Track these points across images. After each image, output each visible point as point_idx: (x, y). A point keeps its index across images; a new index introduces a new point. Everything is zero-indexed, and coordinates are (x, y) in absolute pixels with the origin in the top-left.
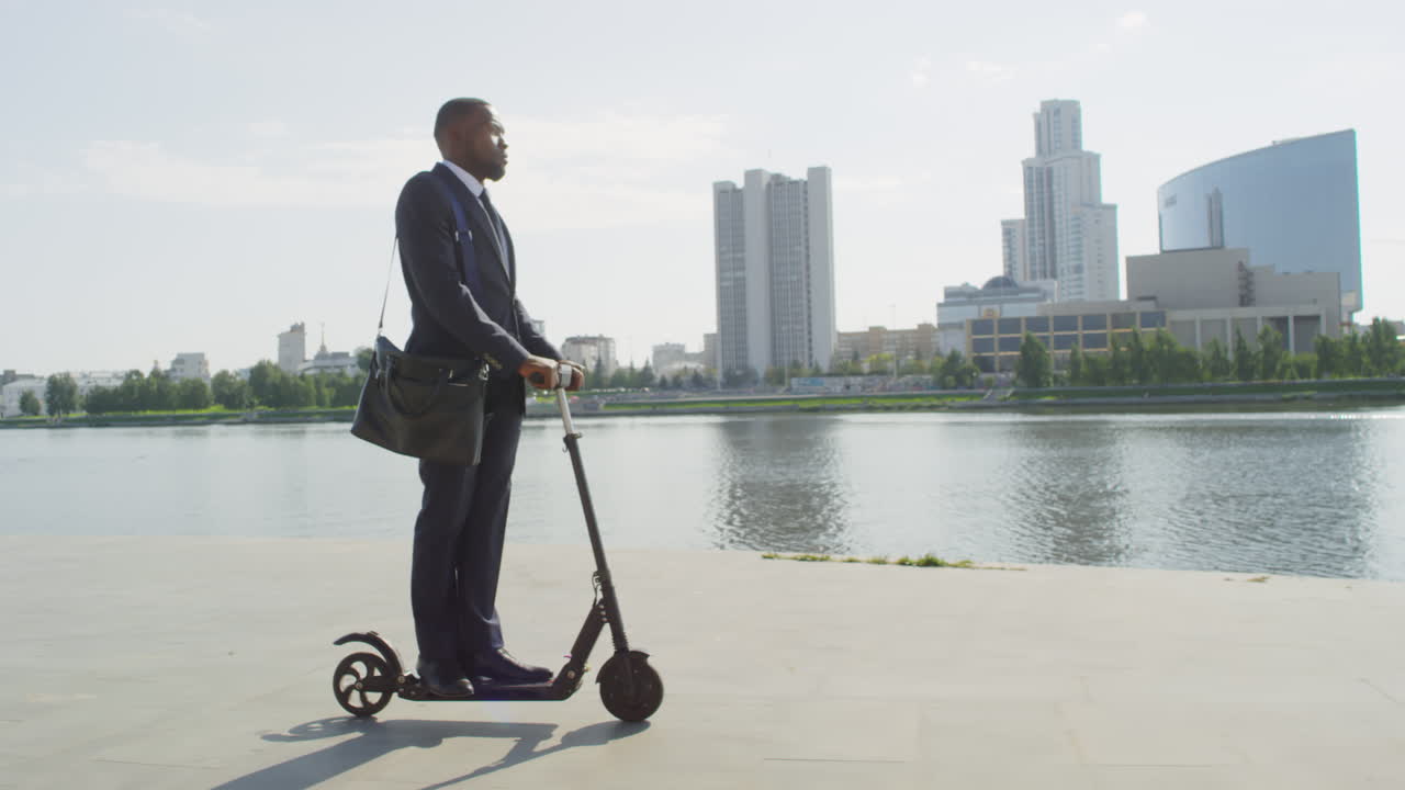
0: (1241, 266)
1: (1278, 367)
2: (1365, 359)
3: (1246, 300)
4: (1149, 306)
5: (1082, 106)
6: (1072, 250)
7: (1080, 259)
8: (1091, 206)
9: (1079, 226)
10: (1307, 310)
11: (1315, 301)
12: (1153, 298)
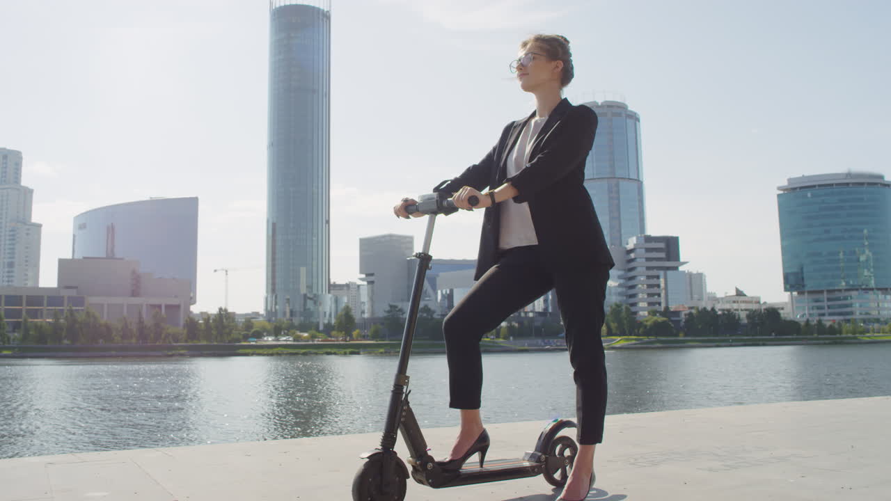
0: (134, 272)
1: (163, 336)
2: (214, 332)
3: (135, 294)
4: (73, 293)
5: (24, 156)
6: (7, 251)
7: (13, 258)
8: (25, 223)
9: (13, 235)
10: (173, 301)
11: (176, 297)
12: (76, 288)
